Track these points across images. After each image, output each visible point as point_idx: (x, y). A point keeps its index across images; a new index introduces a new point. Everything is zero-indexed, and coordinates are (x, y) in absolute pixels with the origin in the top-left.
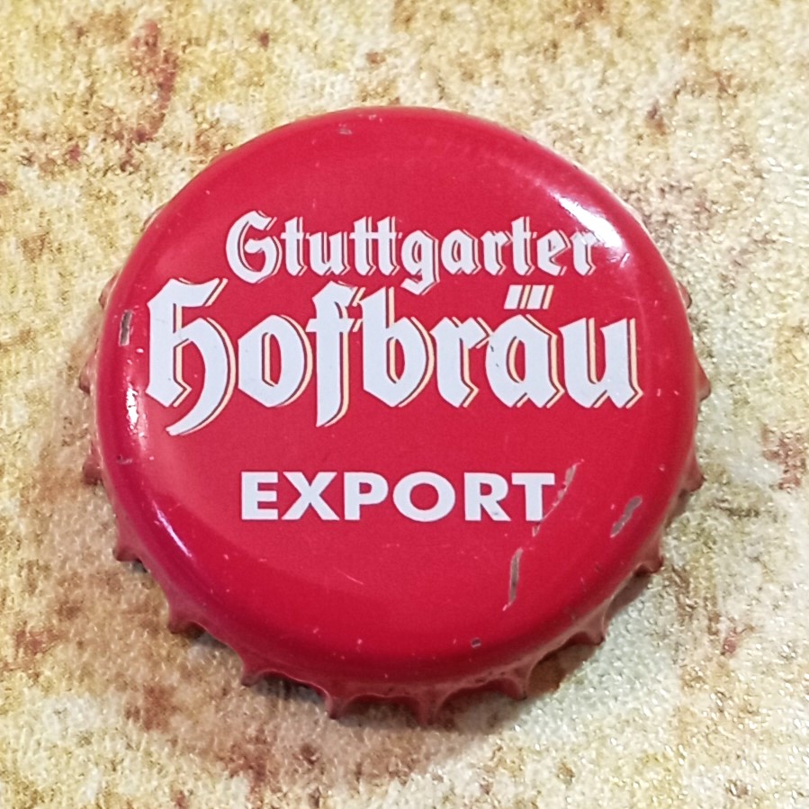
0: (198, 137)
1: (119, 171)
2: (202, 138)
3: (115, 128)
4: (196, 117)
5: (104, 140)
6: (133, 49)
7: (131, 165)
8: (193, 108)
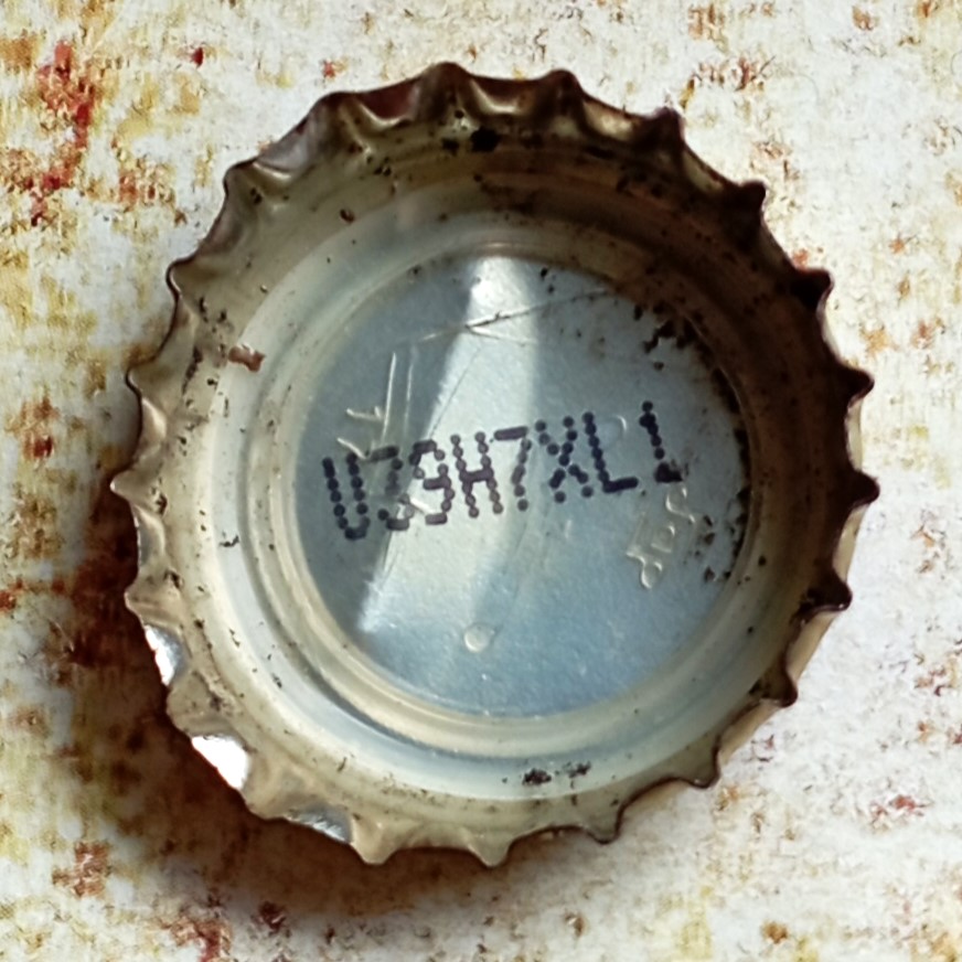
0: (122, 181)
1: (28, 226)
2: (126, 181)
3: (24, 173)
4: (119, 154)
5: (11, 189)
6: (42, 77)
7: (45, 218)
8: (114, 145)
